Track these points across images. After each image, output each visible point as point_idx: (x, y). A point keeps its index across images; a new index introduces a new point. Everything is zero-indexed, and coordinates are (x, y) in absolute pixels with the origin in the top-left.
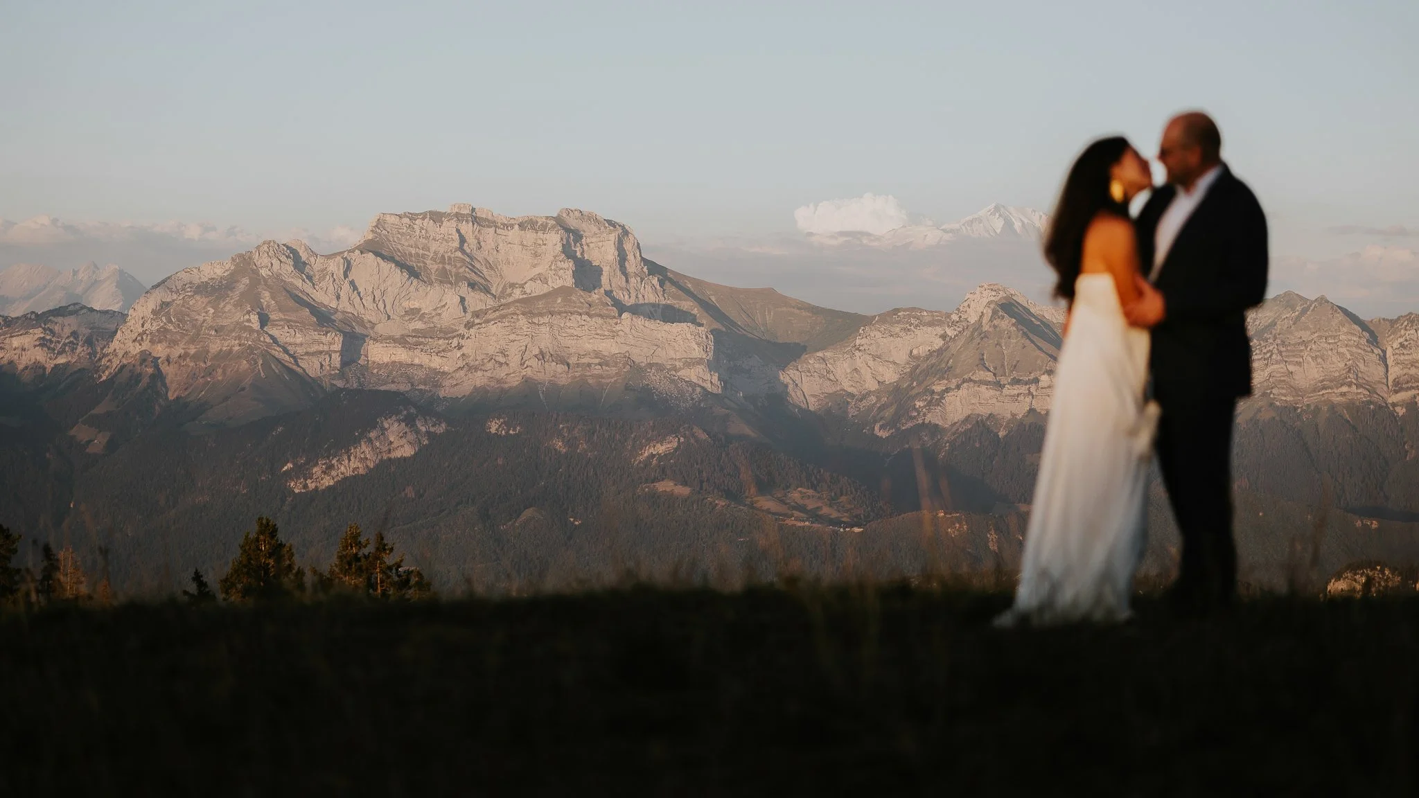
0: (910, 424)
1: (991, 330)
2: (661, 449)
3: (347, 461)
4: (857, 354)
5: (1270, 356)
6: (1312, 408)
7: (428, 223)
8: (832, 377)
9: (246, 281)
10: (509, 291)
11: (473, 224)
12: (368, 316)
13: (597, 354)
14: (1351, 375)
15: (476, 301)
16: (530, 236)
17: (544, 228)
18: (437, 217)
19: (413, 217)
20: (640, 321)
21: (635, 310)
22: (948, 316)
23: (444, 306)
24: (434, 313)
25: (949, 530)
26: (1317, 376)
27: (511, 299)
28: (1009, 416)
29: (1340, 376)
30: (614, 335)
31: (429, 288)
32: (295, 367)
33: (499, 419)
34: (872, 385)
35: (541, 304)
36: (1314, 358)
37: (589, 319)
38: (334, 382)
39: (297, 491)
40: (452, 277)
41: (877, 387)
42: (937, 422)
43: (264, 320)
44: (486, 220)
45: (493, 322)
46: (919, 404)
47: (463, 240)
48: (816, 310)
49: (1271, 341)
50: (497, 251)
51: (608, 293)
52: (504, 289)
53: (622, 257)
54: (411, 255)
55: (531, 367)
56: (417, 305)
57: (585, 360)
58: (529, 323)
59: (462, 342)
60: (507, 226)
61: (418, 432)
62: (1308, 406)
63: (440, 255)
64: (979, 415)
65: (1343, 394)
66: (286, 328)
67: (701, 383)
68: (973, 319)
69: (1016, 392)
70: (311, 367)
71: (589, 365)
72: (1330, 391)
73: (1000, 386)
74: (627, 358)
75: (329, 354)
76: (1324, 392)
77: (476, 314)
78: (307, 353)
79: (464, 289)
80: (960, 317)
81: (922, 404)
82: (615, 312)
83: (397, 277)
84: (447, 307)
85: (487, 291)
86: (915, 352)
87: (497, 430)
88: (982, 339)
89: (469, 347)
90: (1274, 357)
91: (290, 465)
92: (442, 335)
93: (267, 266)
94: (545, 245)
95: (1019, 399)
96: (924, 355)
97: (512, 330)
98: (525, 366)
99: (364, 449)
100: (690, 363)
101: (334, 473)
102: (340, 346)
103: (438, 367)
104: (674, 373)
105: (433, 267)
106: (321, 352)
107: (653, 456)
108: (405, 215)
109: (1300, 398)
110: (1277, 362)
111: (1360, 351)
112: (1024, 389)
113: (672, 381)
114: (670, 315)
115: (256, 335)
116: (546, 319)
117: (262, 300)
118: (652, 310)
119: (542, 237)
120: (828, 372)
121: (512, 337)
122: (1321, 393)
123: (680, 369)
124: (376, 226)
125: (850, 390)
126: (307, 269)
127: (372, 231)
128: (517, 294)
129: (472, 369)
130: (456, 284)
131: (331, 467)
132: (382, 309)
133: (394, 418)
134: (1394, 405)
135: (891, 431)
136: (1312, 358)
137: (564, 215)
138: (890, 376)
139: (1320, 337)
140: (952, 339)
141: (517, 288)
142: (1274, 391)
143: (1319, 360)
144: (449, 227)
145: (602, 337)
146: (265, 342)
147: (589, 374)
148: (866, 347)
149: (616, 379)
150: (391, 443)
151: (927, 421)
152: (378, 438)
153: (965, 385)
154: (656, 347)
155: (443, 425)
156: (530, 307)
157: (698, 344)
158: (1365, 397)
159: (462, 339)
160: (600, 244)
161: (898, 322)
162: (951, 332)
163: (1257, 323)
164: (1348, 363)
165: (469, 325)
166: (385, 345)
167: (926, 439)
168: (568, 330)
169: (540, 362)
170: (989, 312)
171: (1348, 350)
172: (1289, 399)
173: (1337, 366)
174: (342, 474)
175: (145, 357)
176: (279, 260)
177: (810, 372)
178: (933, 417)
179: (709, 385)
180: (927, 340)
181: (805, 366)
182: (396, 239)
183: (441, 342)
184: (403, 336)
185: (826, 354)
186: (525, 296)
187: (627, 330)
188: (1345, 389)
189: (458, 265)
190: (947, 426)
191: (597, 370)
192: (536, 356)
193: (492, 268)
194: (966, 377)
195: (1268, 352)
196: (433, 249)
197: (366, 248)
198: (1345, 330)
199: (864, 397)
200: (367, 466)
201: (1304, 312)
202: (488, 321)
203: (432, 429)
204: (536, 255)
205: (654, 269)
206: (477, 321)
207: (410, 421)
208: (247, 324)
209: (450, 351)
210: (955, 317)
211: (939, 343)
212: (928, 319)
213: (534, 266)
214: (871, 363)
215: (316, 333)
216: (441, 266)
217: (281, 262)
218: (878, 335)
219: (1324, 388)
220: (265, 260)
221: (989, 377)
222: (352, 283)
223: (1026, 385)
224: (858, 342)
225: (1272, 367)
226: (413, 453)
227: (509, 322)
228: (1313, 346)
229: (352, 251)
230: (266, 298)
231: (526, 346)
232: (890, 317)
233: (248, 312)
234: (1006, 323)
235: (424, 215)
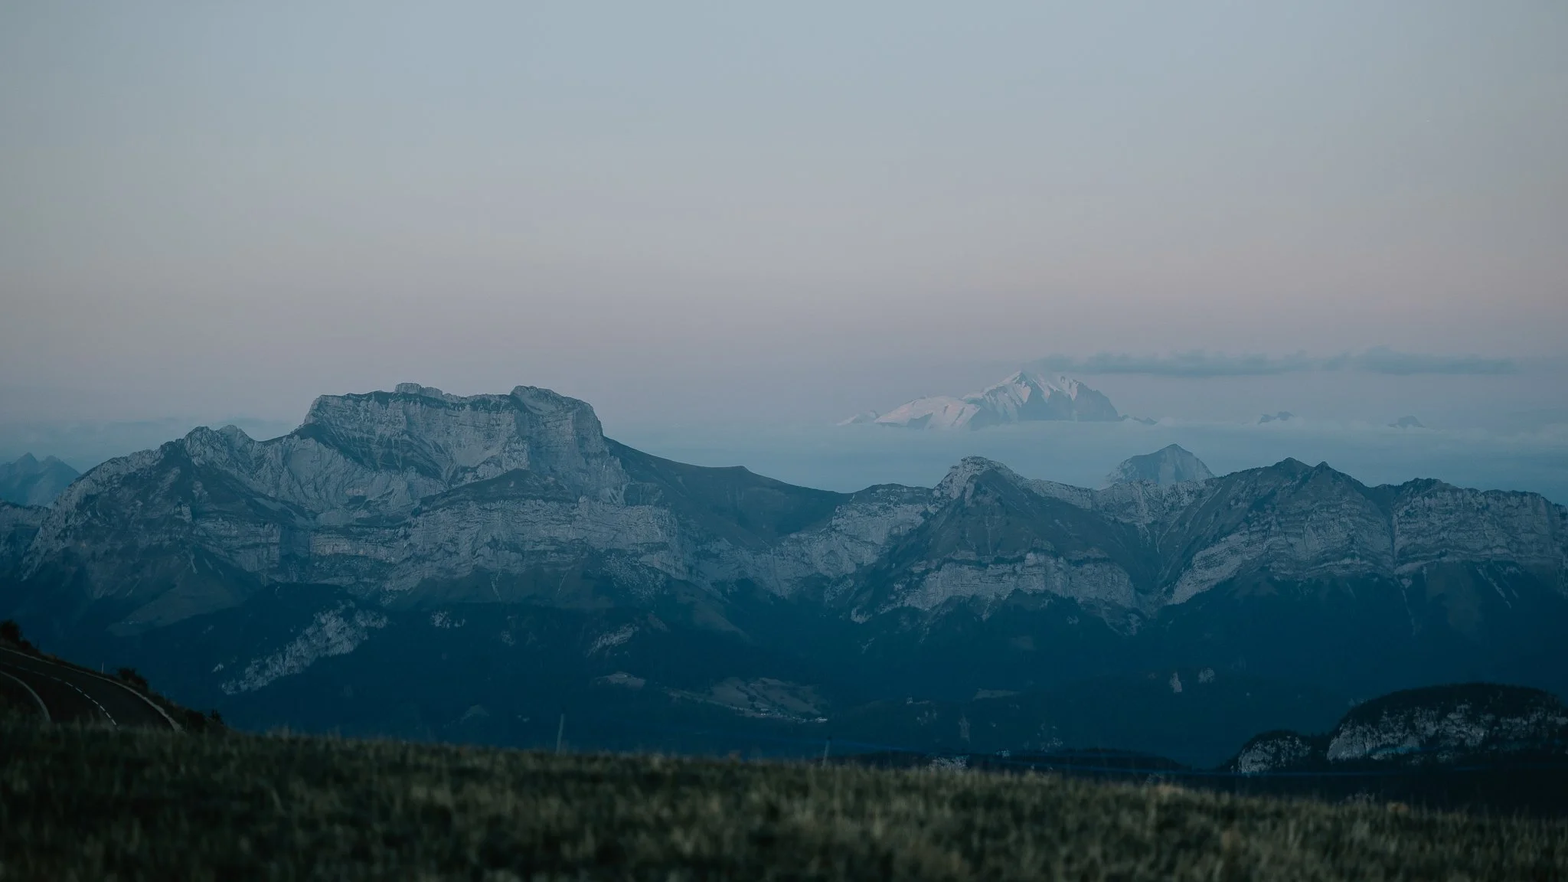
0: (888, 609)
1: (973, 506)
2: (615, 639)
3: (281, 660)
4: (833, 534)
5: (1269, 528)
6: (1314, 581)
7: (373, 405)
8: (806, 559)
9: (177, 470)
10: (460, 475)
11: (422, 405)
12: (309, 505)
13: (553, 541)
14: (1354, 546)
15: (426, 487)
16: (483, 416)
17: (497, 407)
18: (382, 397)
19: (358, 398)
20: (600, 505)
21: (596, 492)
22: (930, 491)
23: (391, 493)
24: (380, 501)
25: (918, 719)
26: (1318, 548)
27: (463, 483)
28: (993, 597)
29: (1342, 547)
30: (571, 519)
31: (374, 475)
32: (230, 562)
33: (443, 612)
34: (849, 568)
35: (492, 489)
36: (1315, 529)
37: (544, 503)
38: (272, 577)
39: (229, 693)
40: (399, 462)
41: (854, 569)
42: (917, 606)
43: (196, 512)
44: (435, 400)
45: (441, 509)
46: (898, 586)
49: (1269, 511)
50: (448, 433)
51: (567, 476)
52: (455, 473)
53: (582, 440)
54: (354, 439)
55: (482, 555)
56: (361, 493)
57: (541, 547)
58: (480, 509)
59: (409, 531)
60: (459, 404)
61: (357, 627)
62: (1309, 580)
63: (385, 440)
64: (961, 597)
65: (1346, 567)
66: (220, 520)
67: (664, 569)
68: (956, 495)
69: (1001, 571)
70: (249, 562)
71: (545, 552)
72: (1332, 563)
73: (982, 566)
74: (586, 544)
75: (266, 546)
76: (1326, 564)
77: (425, 501)
78: (243, 547)
79: (412, 475)
80: (942, 493)
81: (900, 586)
82: (573, 494)
83: (340, 462)
84: (393, 494)
85: (436, 475)
86: (895, 531)
87: (441, 623)
88: (963, 516)
89: (416, 537)
90: (1273, 528)
91: (221, 666)
92: (389, 524)
93: (200, 454)
94: (499, 425)
95: (1004, 578)
96: (904, 534)
97: (462, 517)
98: (477, 554)
99: (300, 645)
100: (652, 548)
101: (267, 673)
102: (279, 538)
103: (384, 558)
104: (636, 559)
105: (378, 451)
106: (257, 545)
107: (605, 647)
108: (349, 397)
109: (1301, 572)
110: (1277, 534)
111: (1363, 520)
112: (1008, 568)
113: (634, 568)
114: (633, 497)
115: (187, 528)
116: (498, 505)
117: (194, 491)
118: (614, 492)
119: (495, 417)
120: (803, 555)
121: (462, 525)
122: (1323, 566)
123: (642, 555)
124: (318, 410)
125: (826, 573)
126: (244, 457)
127: (313, 415)
128: (469, 478)
129: (420, 559)
130: (404, 469)
131: (264, 667)
132: (324, 497)
133: (331, 613)
134: (1400, 577)
135: (868, 617)
136: (1313, 529)
137: (519, 393)
138: (869, 557)
139: (1321, 507)
140: (934, 517)
141: (469, 472)
142: (1275, 564)
143: (1320, 531)
144: (396, 409)
145: (558, 523)
146: (197, 535)
147: (545, 562)
148: (843, 527)
149: (573, 566)
150: (328, 640)
151: (906, 605)
152: (314, 634)
153: (946, 565)
154: (615, 532)
155: (385, 620)
156: (482, 492)
157: (661, 528)
158: (1369, 569)
159: (409, 528)
160: (558, 424)
161: (877, 500)
162: (931, 510)
163: (1256, 493)
164: (1350, 533)
165: (416, 513)
166: (326, 536)
167: (905, 623)
168: (522, 516)
169: (492, 551)
170: (971, 487)
171: (1350, 520)
172: (1289, 572)
173: (1339, 536)
174: (277, 674)
175: (67, 555)
176: (213, 447)
177: (783, 555)
178: (911, 601)
179: (674, 572)
180: (906, 518)
181: (777, 548)
182: (338, 423)
183: (387, 531)
184: (347, 526)
185: (800, 535)
186: (477, 480)
187: (586, 515)
188: (1347, 561)
189: (406, 449)
190: (927, 609)
191: (554, 558)
192: (488, 544)
193: (442, 452)
194: (947, 556)
195: (1266, 524)
196: (378, 432)
197: (303, 433)
198: (1347, 498)
199: (841, 580)
200: (303, 664)
201: (1304, 481)
202: (436, 508)
203: (373, 624)
204: (489, 436)
205: (616, 448)
206: (425, 508)
207: (348, 616)
208: (178, 517)
209: (396, 540)
210: (937, 494)
211: (920, 521)
212: (907, 496)
213: (487, 448)
214: (848, 544)
215: (252, 525)
216: (387, 450)
217: (215, 449)
218: (855, 513)
219: (1326, 560)
220: (198, 448)
221: (973, 556)
222: (292, 471)
223: (1010, 563)
224: (834, 522)
225: (1271, 540)
226: (352, 649)
227: (458, 508)
228: (1314, 517)
229: (291, 436)
230: (198, 488)
231: (478, 534)
232: (868, 495)
233: (180, 504)
234: (990, 498)
235: (369, 396)
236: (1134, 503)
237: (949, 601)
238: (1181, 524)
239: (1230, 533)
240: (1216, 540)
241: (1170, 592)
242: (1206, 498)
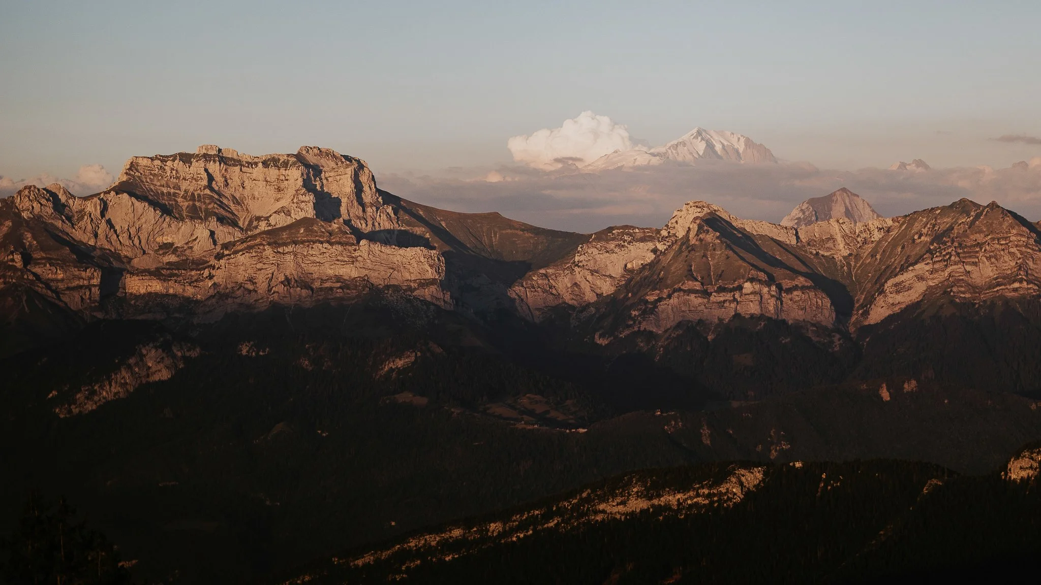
0: (627, 332)
1: (697, 243)
2: (400, 363)
3: (108, 387)
4: (577, 269)
5: (950, 258)
6: (988, 303)
7: (178, 164)
8: (554, 292)
9: (9, 223)
10: (255, 223)
11: (220, 164)
12: (126, 252)
13: (338, 279)
14: (1022, 273)
15: (225, 234)
16: (273, 173)
17: (286, 165)
18: (186, 158)
19: (164, 159)
20: (376, 247)
21: (373, 237)
22: (658, 231)
23: (195, 240)
24: (186, 247)
25: (666, 427)
26: (991, 274)
27: (257, 231)
28: (716, 321)
29: (1012, 273)
30: (354, 260)
31: (181, 224)
32: (57, 302)
33: (249, 342)
34: (590, 297)
35: (285, 235)
36: (989, 258)
37: (330, 247)
38: (95, 314)
39: (62, 416)
40: (202, 213)
41: (595, 299)
42: (651, 329)
43: (27, 259)
44: (232, 159)
45: (241, 253)
46: (634, 313)
47: (211, 178)
48: (538, 231)
49: (949, 244)
50: (243, 187)
51: (347, 222)
52: (251, 222)
53: (359, 191)
54: (163, 193)
55: (278, 292)
56: (170, 240)
57: (328, 285)
58: (274, 252)
59: (213, 272)
60: (252, 164)
61: (174, 357)
62: (985, 301)
63: (190, 194)
64: (689, 321)
65: (1015, 290)
66: (48, 265)
67: (434, 301)
68: (681, 234)
69: (722, 299)
70: (73, 301)
71: (331, 289)
72: (1003, 287)
73: (706, 294)
74: (365, 280)
75: (89, 287)
76: (998, 288)
77: (225, 246)
78: (68, 289)
79: (213, 223)
80: (669, 232)
81: (637, 313)
82: (353, 239)
83: (150, 215)
84: (198, 240)
85: (234, 224)
86: (629, 266)
87: (248, 352)
88: (689, 252)
89: (219, 277)
90: (953, 258)
91: (55, 393)
92: (194, 266)
93: (27, 208)
94: (287, 180)
95: (725, 305)
96: (637, 268)
97: (259, 259)
98: (272, 291)
99: (124, 375)
101: (96, 398)
102: (99, 280)
103: (191, 296)
104: (410, 293)
105: (184, 204)
106: (81, 287)
107: (391, 370)
108: (156, 158)
109: (977, 295)
110: (956, 263)
111: (1029, 250)
112: (729, 296)
113: (409, 301)
114: (404, 240)
115: (19, 274)
116: (290, 248)
117: (24, 241)
118: (388, 236)
119: (284, 173)
120: (550, 288)
121: (259, 266)
122: (995, 290)
123: (415, 289)
124: (129, 169)
125: (571, 302)
126: (67, 210)
127: (126, 173)
128: (263, 226)
129: (223, 296)
130: (206, 219)
131: (93, 393)
132: (137, 244)
133: (151, 345)
135: (610, 339)
136: (987, 258)
137: (304, 152)
138: (607, 288)
139: (993, 239)
140: (664, 253)
141: (262, 220)
142: (955, 289)
143: (993, 260)
144: (197, 167)
145: (342, 263)
146: (28, 279)
147: (332, 297)
148: (584, 263)
149: (356, 300)
150: (149, 368)
151: (642, 329)
152: (136, 364)
153: (676, 294)
154: (391, 271)
155: (198, 350)
156: (275, 237)
157: (431, 266)
158: (1035, 292)
159: (213, 269)
160: (338, 178)
161: (613, 239)
162: (661, 247)
163: (937, 228)
164: (1018, 262)
165: (219, 257)
166: (141, 278)
167: (642, 345)
168: (311, 258)
169: (286, 288)
170: (695, 227)
171: (1018, 250)
172: (968, 295)
173: (1008, 264)
174: (104, 398)
176: (40, 203)
177: (534, 288)
178: (648, 325)
179: (442, 303)
180: (639, 255)
181: (529, 282)
182: (148, 180)
183: (193, 273)
184: (157, 269)
185: (548, 271)
186: (270, 228)
187: (366, 256)
188: (1016, 285)
189: (207, 201)
190: (660, 332)
191: (339, 293)
192: (282, 282)
193: (239, 204)
194: (676, 287)
195: (947, 254)
196: (183, 188)
197: (120, 189)
198: (1014, 231)
199: (584, 309)
200: (127, 390)
201: (977, 217)
202: (236, 252)
203: (188, 354)
204: (279, 190)
205: (388, 198)
206: (226, 252)
207: (166, 348)
208: (11, 263)
209: (202, 281)
210: (664, 233)
211: (651, 257)
212: (639, 235)
213: (278, 200)
214: (589, 278)
215: (76, 269)
216: (191, 203)
217: (41, 205)
218: (595, 251)
219: (999, 284)
220: (26, 204)
221: (697, 286)
222: (109, 222)
223: (731, 292)
224: (577, 259)
225: (951, 268)
226: (170, 376)
227: (256, 252)
228: (987, 247)
229: (108, 192)
230: (28, 239)
231: (273, 274)
232: (605, 235)
233: (12, 253)
234: (711, 237)
235: (174, 157)
236: (831, 238)
237: (679, 325)
238: (873, 255)
239: (916, 263)
240: (903, 269)
241: (866, 313)
242: (893, 233)
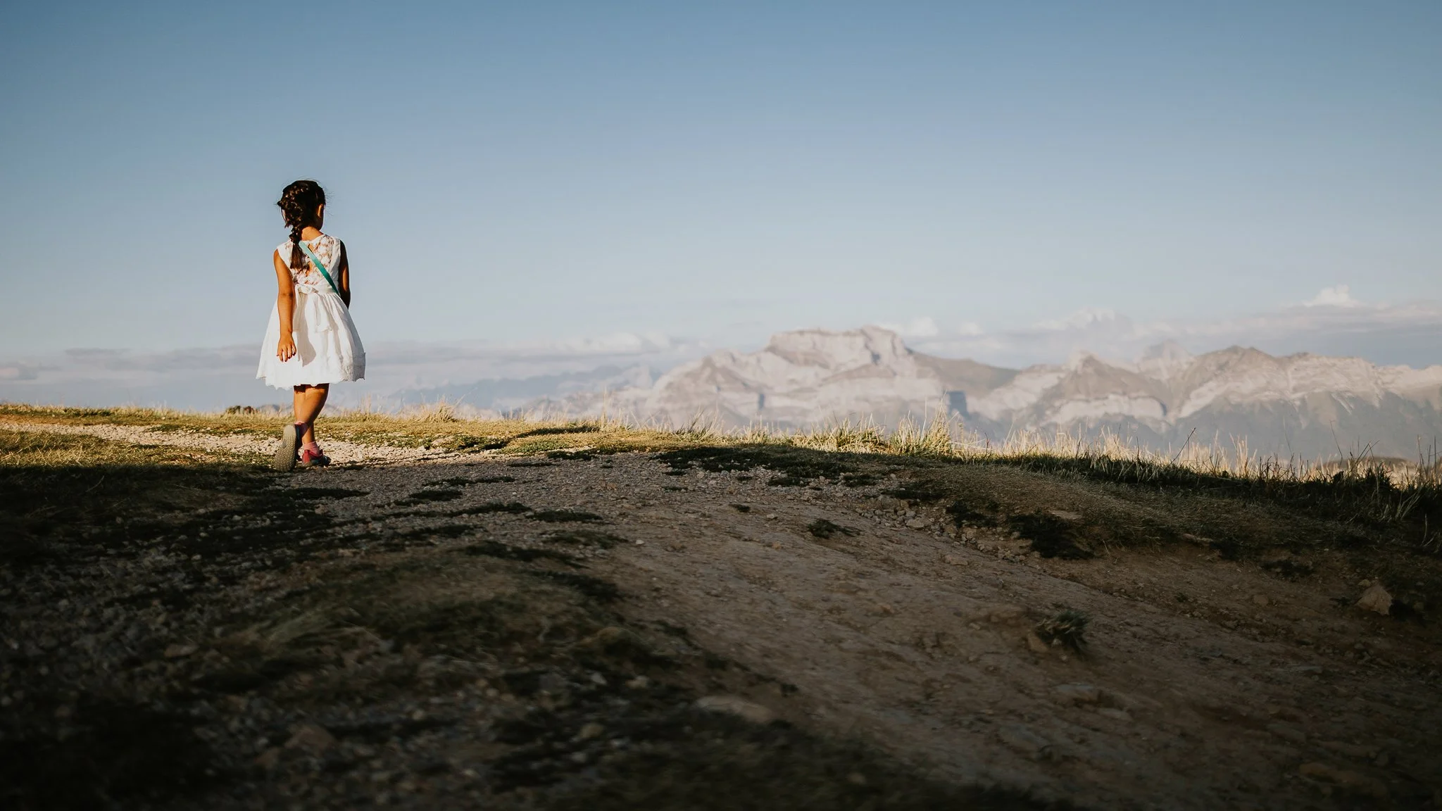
1: (1082, 373)
4: (1016, 389)
5: (1227, 379)
6: (1251, 404)
7: (797, 336)
8: (1004, 403)
9: (709, 369)
10: (839, 367)
11: (819, 335)
12: (770, 384)
14: (1270, 386)
15: (824, 373)
16: (848, 339)
17: (855, 335)
18: (801, 333)
19: (790, 333)
22: (1060, 367)
23: (808, 376)
24: (802, 381)
26: (1252, 388)
27: (840, 371)
28: (1095, 416)
29: (1264, 387)
30: (893, 386)
31: (800, 368)
32: (735, 411)
34: (1024, 404)
35: (855, 373)
36: (1250, 379)
37: (878, 380)
38: (755, 417)
40: (811, 362)
41: (1026, 405)
43: (719, 389)
44: (826, 333)
45: (831, 384)
47: (814, 344)
48: (993, 369)
49: (1226, 371)
50: (832, 348)
51: (887, 366)
52: (837, 366)
53: (894, 348)
54: (790, 352)
55: (852, 404)
56: (794, 377)
57: (879, 400)
58: (850, 383)
59: (817, 394)
60: (836, 335)
62: (1249, 403)
63: (803, 352)
64: (1079, 417)
65: (1267, 396)
66: (730, 392)
67: (935, 408)
68: (1073, 368)
69: (1097, 404)
70: (744, 411)
71: (881, 402)
72: (1259, 395)
73: (1088, 402)
74: (900, 398)
75: (751, 404)
77: (823, 380)
78: (740, 404)
79: (817, 368)
80: (1066, 368)
81: (1049, 413)
82: (891, 375)
83: (783, 364)
85: (828, 367)
86: (1045, 387)
88: (1078, 378)
89: (820, 397)
90: (1229, 379)
92: (807, 391)
93: (720, 361)
94: (855, 343)
95: (1099, 407)
96: (1049, 388)
97: (841, 387)
98: (849, 404)
100: (931, 398)
102: (756, 399)
103: (807, 407)
104: (923, 404)
105: (801, 357)
106: (747, 404)
108: (786, 333)
109: (1244, 399)
110: (1231, 382)
111: (1274, 374)
112: (1101, 403)
116: (858, 380)
117: (717, 379)
118: (912, 373)
119: (854, 339)
120: (1002, 400)
121: (841, 391)
122: (1255, 396)
123: (926, 402)
124: (773, 339)
125: (1013, 408)
126: (738, 362)
127: (771, 341)
128: (843, 369)
129: (823, 407)
130: (813, 365)
132: (776, 380)
134: (1294, 400)
137: (864, 328)
138: (1033, 399)
139: (1252, 368)
140: (1064, 379)
141: (843, 366)
142: (1231, 396)
143: (1253, 379)
144: (807, 338)
145: (886, 388)
146: (720, 399)
147: (882, 406)
148: (1019, 385)
149: (894, 408)
153: (1071, 402)
154: (913, 392)
156: (850, 375)
157: (934, 388)
158: (1278, 397)
159: (817, 392)
160: (883, 342)
161: (1035, 372)
162: (1062, 376)
163: (1220, 362)
164: (1268, 380)
165: (820, 386)
166: (778, 398)
168: (869, 386)
169: (856, 402)
170: (1080, 365)
171: (1267, 373)
172: (1238, 400)
173: (1262, 382)
176: (725, 358)
177: (992, 401)
178: (1055, 419)
180: (1050, 380)
181: (989, 397)
182: (782, 345)
183: (807, 394)
184: (788, 393)
185: (999, 390)
186: (847, 369)
187: (899, 384)
188: (1267, 393)
189: (813, 356)
190: (1063, 423)
191: (885, 404)
192: (854, 400)
193: (830, 357)
194: (1071, 397)
195: (1225, 377)
196: (800, 349)
197: (767, 350)
198: (1265, 363)
199: (1020, 410)
201: (1243, 356)
202: (829, 383)
204: (851, 349)
205: (911, 352)
206: (824, 383)
208: (711, 391)
209: (811, 399)
210: (1064, 368)
211: (1056, 382)
212: (1050, 369)
213: (851, 355)
214: (1023, 394)
215: (744, 394)
216: (805, 356)
218: (1025, 379)
219: (1257, 393)
220: (718, 359)
221: (1083, 397)
222: (761, 368)
223: (1102, 400)
224: (1015, 383)
225: (1228, 385)
227: (839, 383)
228: (1249, 372)
229: (760, 352)
230: (719, 377)
231: (849, 395)
232: (1031, 370)
233: (711, 385)
234: (1090, 370)
235: (795, 332)
236: (1159, 369)
237: (1073, 419)
238: (1183, 378)
239: (1208, 382)
240: (1201, 385)
241: (1181, 411)
242: (1195, 365)
